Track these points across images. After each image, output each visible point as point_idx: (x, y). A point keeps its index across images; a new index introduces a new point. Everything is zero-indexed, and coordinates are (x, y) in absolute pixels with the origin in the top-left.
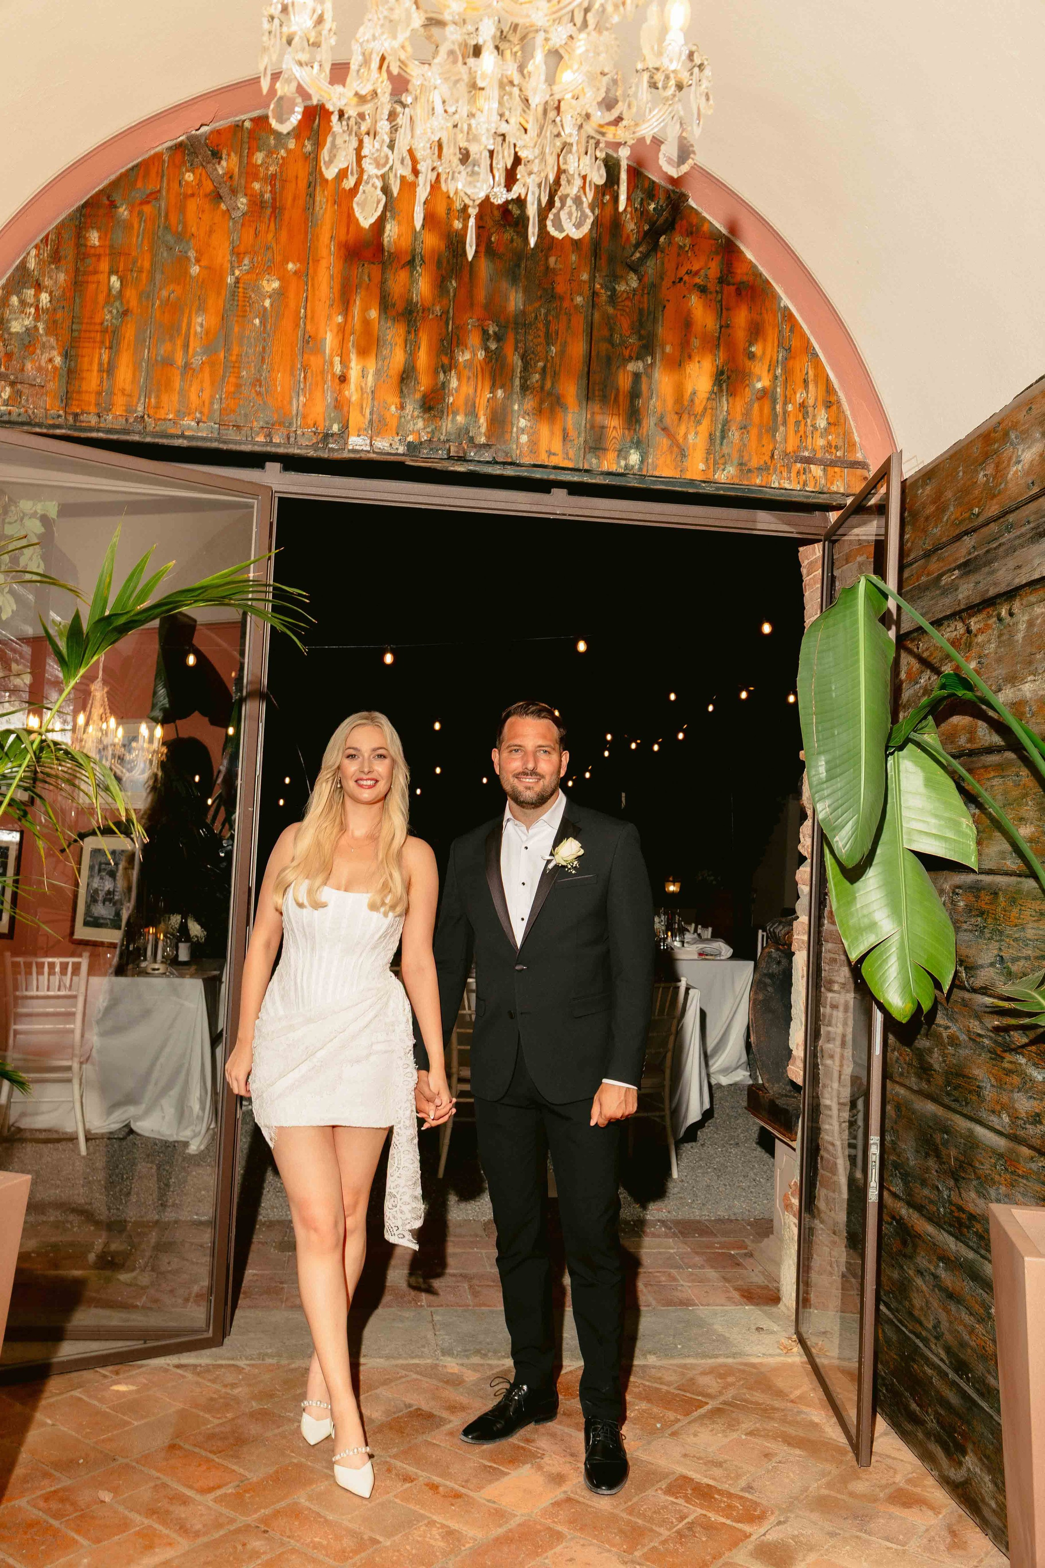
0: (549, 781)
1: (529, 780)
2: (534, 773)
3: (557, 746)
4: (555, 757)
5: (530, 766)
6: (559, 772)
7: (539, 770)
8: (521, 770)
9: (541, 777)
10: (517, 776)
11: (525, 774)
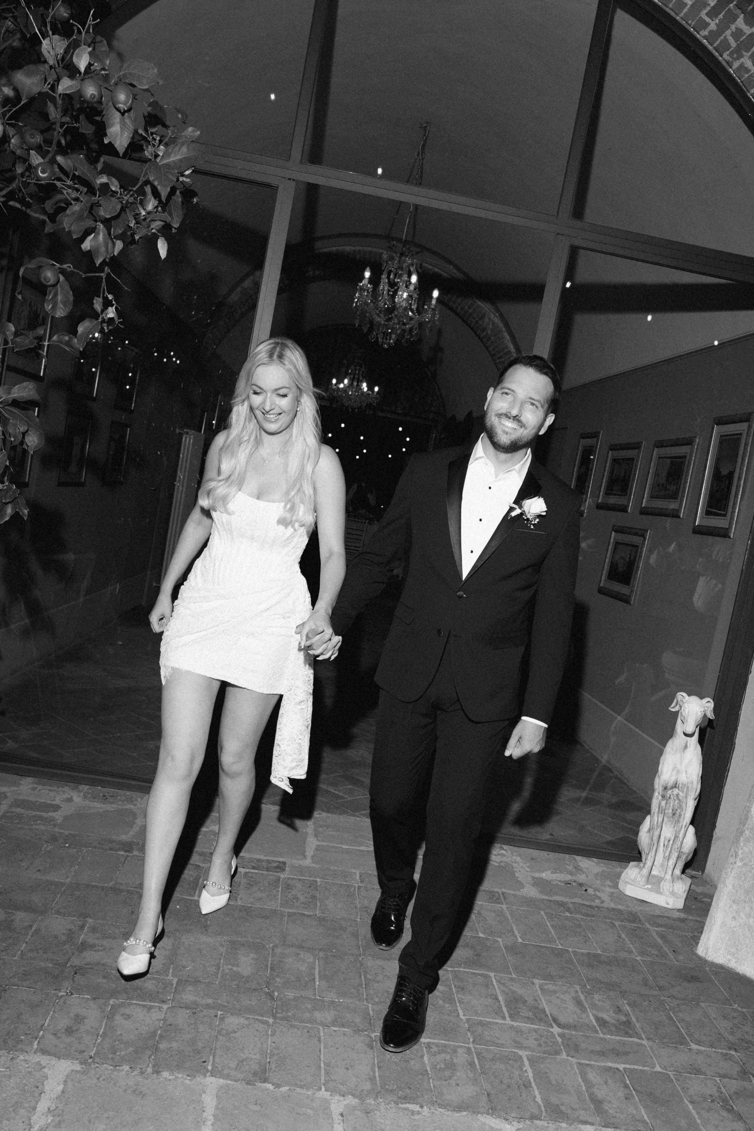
0: (526, 433)
1: (509, 424)
2: (516, 419)
3: (546, 406)
4: (541, 413)
5: (514, 412)
6: (539, 429)
7: (523, 419)
8: (504, 411)
9: (522, 425)
10: (499, 416)
11: (507, 416)
